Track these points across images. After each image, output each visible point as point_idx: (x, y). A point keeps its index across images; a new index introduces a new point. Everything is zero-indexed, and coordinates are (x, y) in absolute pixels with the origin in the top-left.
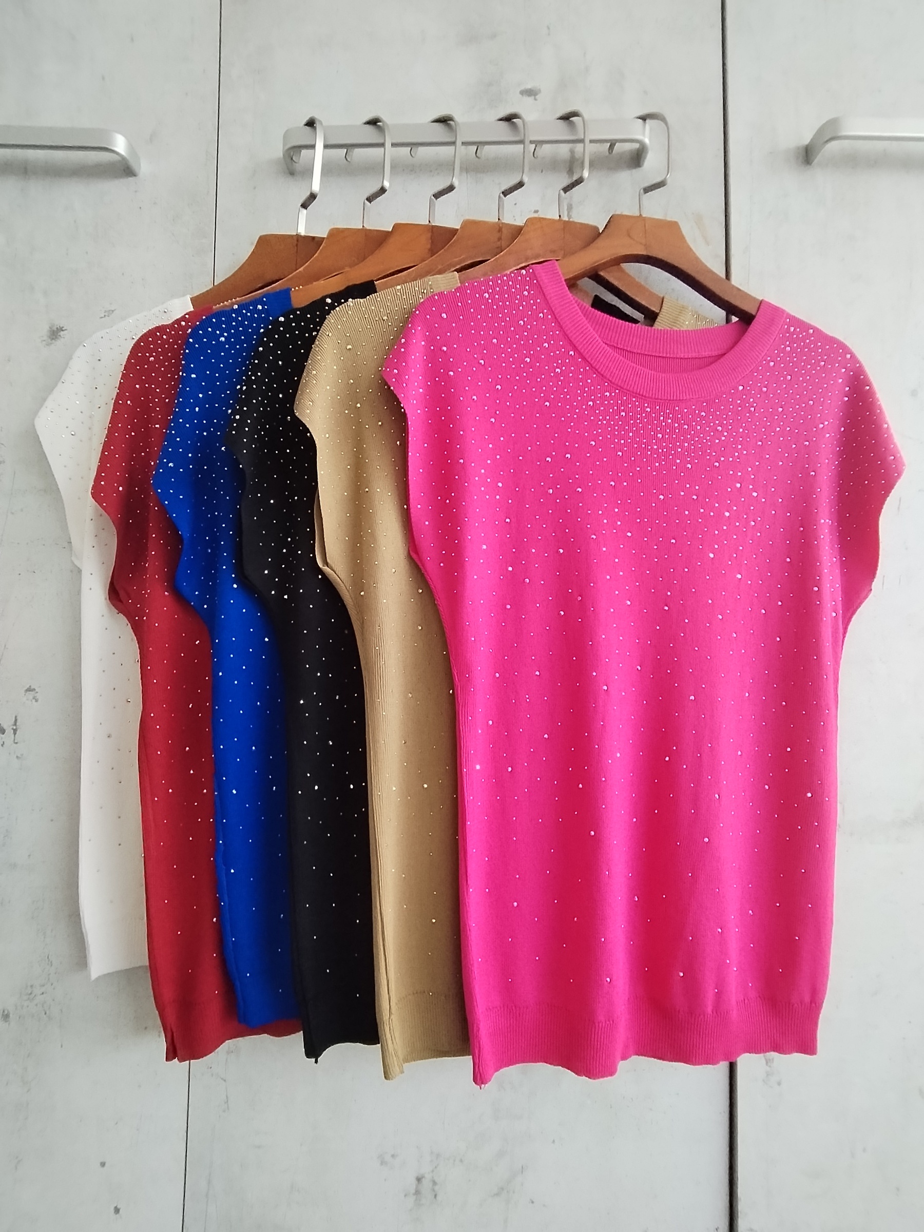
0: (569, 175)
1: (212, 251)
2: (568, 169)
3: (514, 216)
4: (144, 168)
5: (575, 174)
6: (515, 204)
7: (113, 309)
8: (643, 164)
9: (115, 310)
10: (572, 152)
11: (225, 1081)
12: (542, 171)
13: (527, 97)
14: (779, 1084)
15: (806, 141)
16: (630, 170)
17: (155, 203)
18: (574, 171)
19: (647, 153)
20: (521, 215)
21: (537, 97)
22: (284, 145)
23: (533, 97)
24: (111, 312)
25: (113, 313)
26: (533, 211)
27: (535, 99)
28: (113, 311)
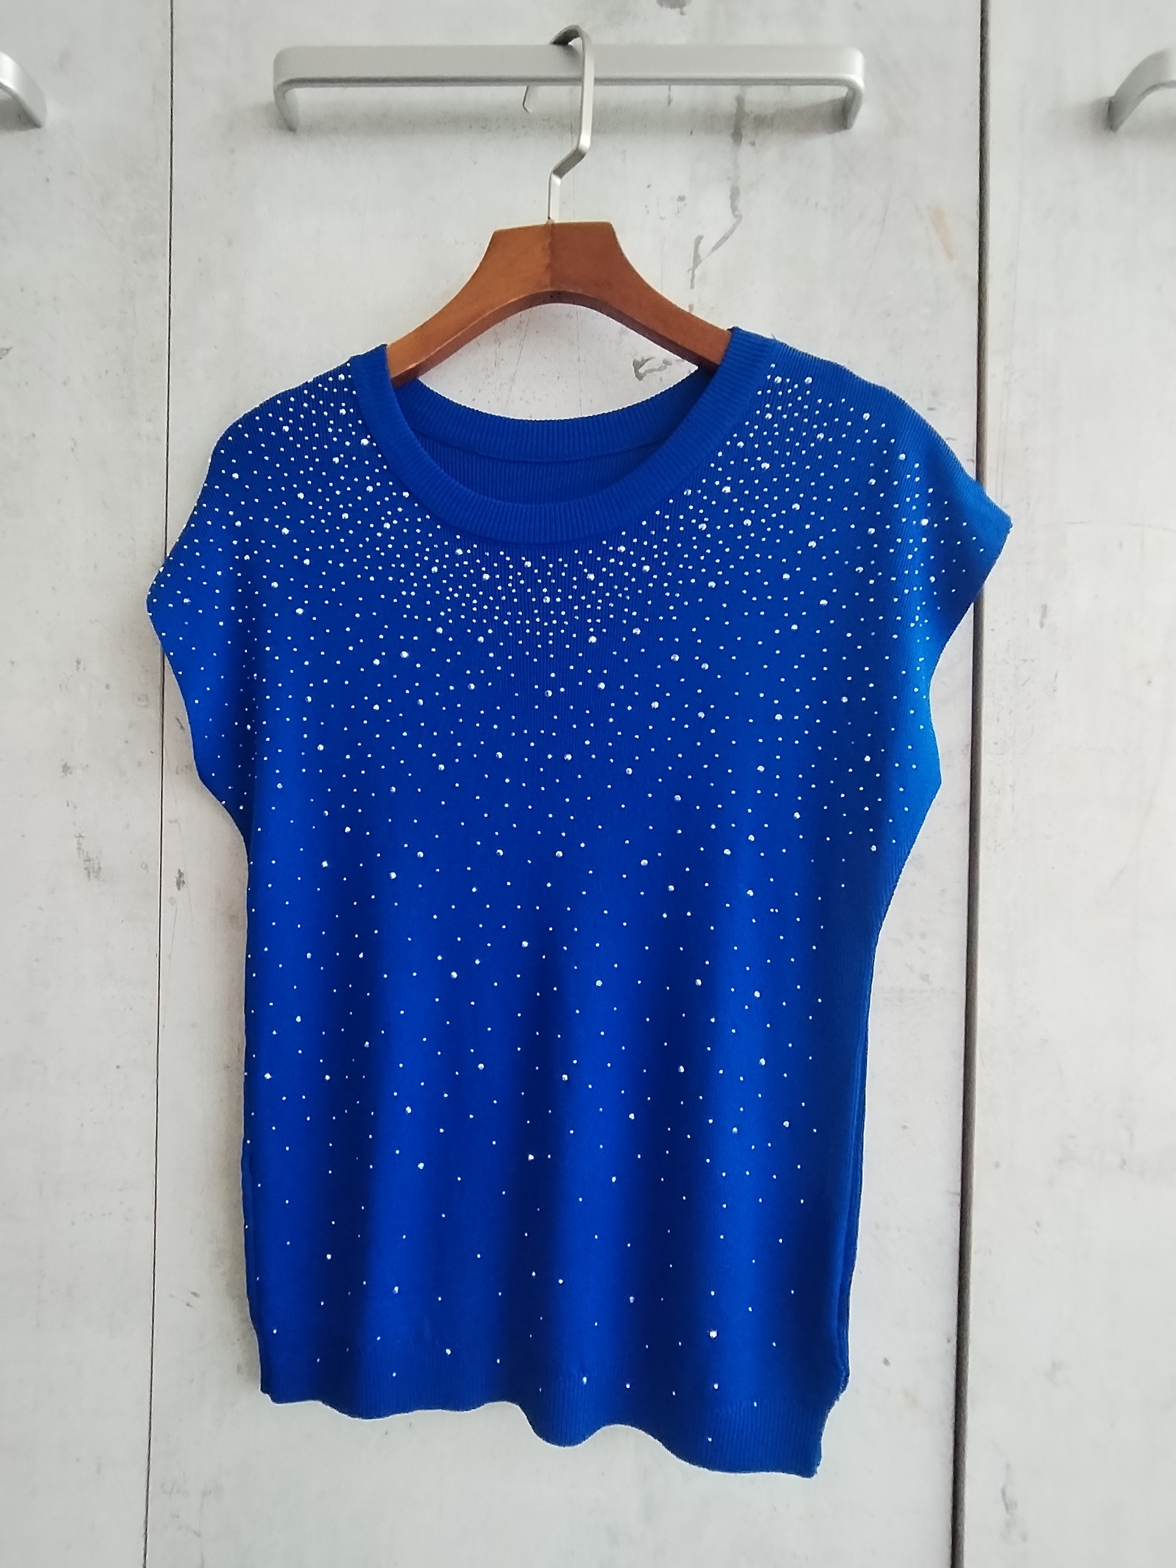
0: (734, 140)
1: (165, 255)
2: (732, 131)
3: (646, 206)
4: (52, 113)
5: (743, 140)
6: (649, 186)
7: (8, 347)
8: (851, 126)
9: (11, 348)
10: (740, 101)
11: (199, 1535)
12: (691, 133)
13: (669, 9)
14: (1024, 1538)
15: (1110, 89)
16: (829, 133)
17: (71, 173)
18: (743, 133)
19: (858, 106)
20: (658, 204)
21: (685, 9)
22: (275, 79)
23: (678, 10)
24: (5, 352)
25: (5, 354)
26: (677, 197)
27: (682, 13)
28: (8, 350)
